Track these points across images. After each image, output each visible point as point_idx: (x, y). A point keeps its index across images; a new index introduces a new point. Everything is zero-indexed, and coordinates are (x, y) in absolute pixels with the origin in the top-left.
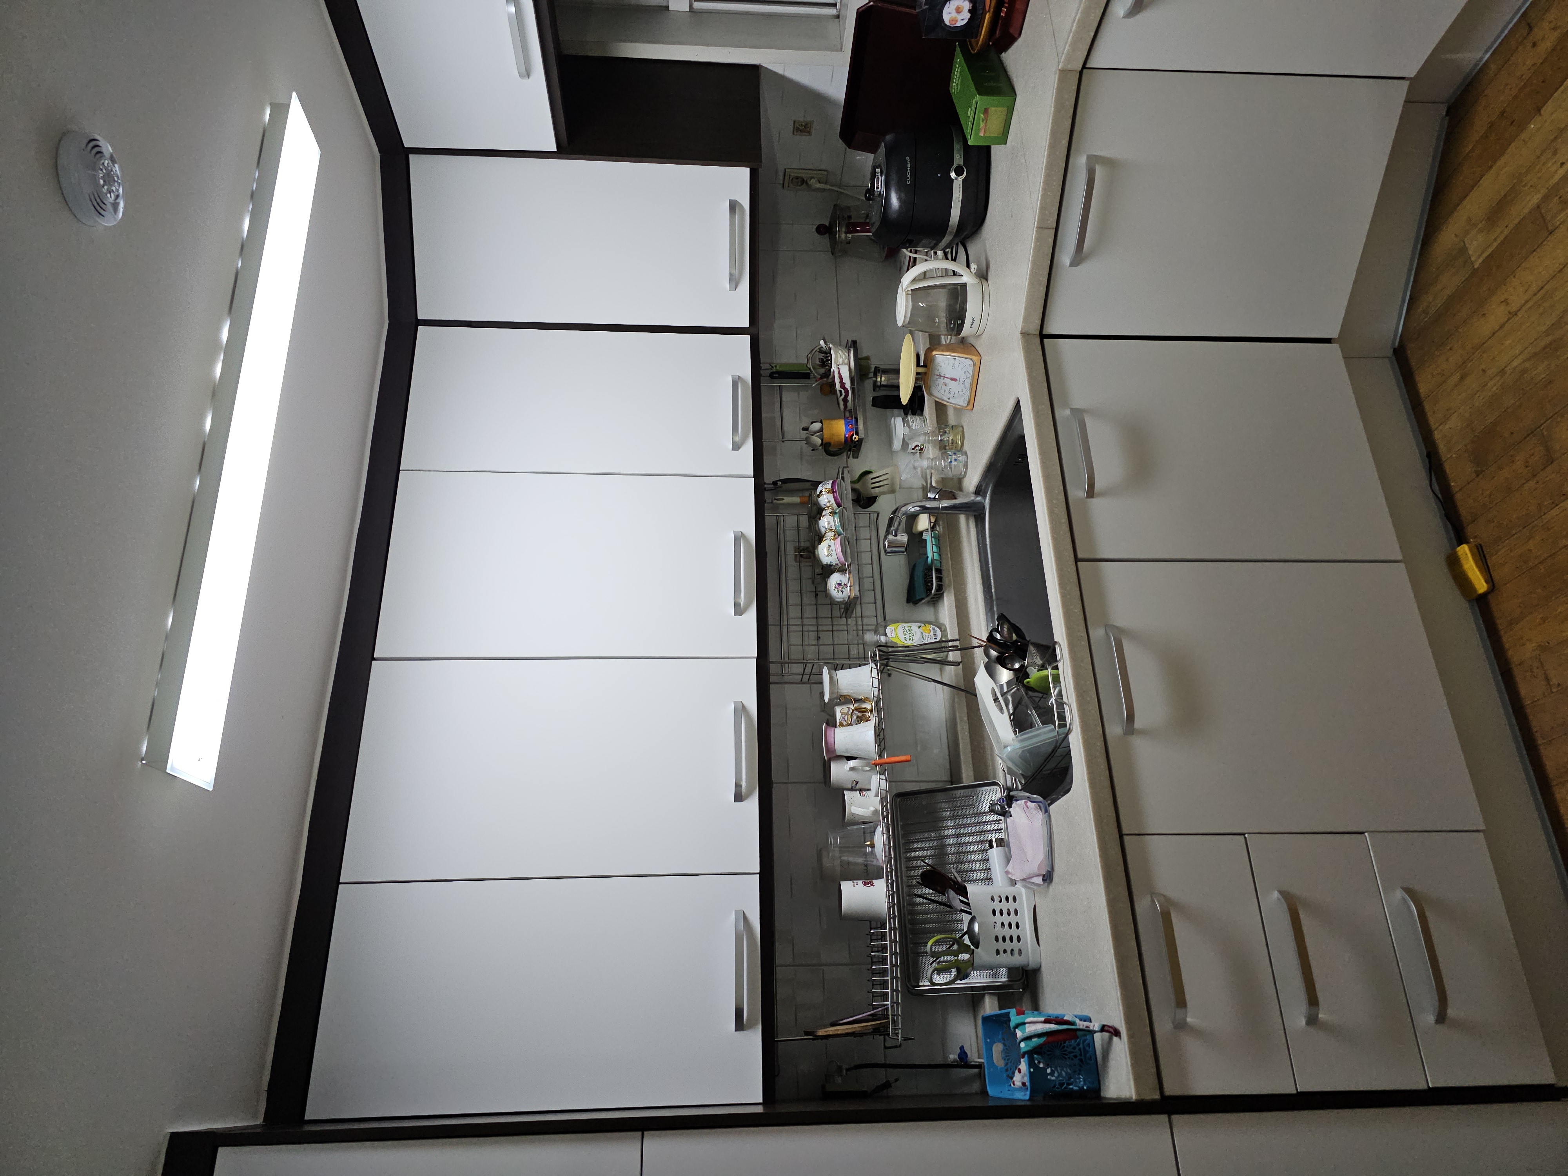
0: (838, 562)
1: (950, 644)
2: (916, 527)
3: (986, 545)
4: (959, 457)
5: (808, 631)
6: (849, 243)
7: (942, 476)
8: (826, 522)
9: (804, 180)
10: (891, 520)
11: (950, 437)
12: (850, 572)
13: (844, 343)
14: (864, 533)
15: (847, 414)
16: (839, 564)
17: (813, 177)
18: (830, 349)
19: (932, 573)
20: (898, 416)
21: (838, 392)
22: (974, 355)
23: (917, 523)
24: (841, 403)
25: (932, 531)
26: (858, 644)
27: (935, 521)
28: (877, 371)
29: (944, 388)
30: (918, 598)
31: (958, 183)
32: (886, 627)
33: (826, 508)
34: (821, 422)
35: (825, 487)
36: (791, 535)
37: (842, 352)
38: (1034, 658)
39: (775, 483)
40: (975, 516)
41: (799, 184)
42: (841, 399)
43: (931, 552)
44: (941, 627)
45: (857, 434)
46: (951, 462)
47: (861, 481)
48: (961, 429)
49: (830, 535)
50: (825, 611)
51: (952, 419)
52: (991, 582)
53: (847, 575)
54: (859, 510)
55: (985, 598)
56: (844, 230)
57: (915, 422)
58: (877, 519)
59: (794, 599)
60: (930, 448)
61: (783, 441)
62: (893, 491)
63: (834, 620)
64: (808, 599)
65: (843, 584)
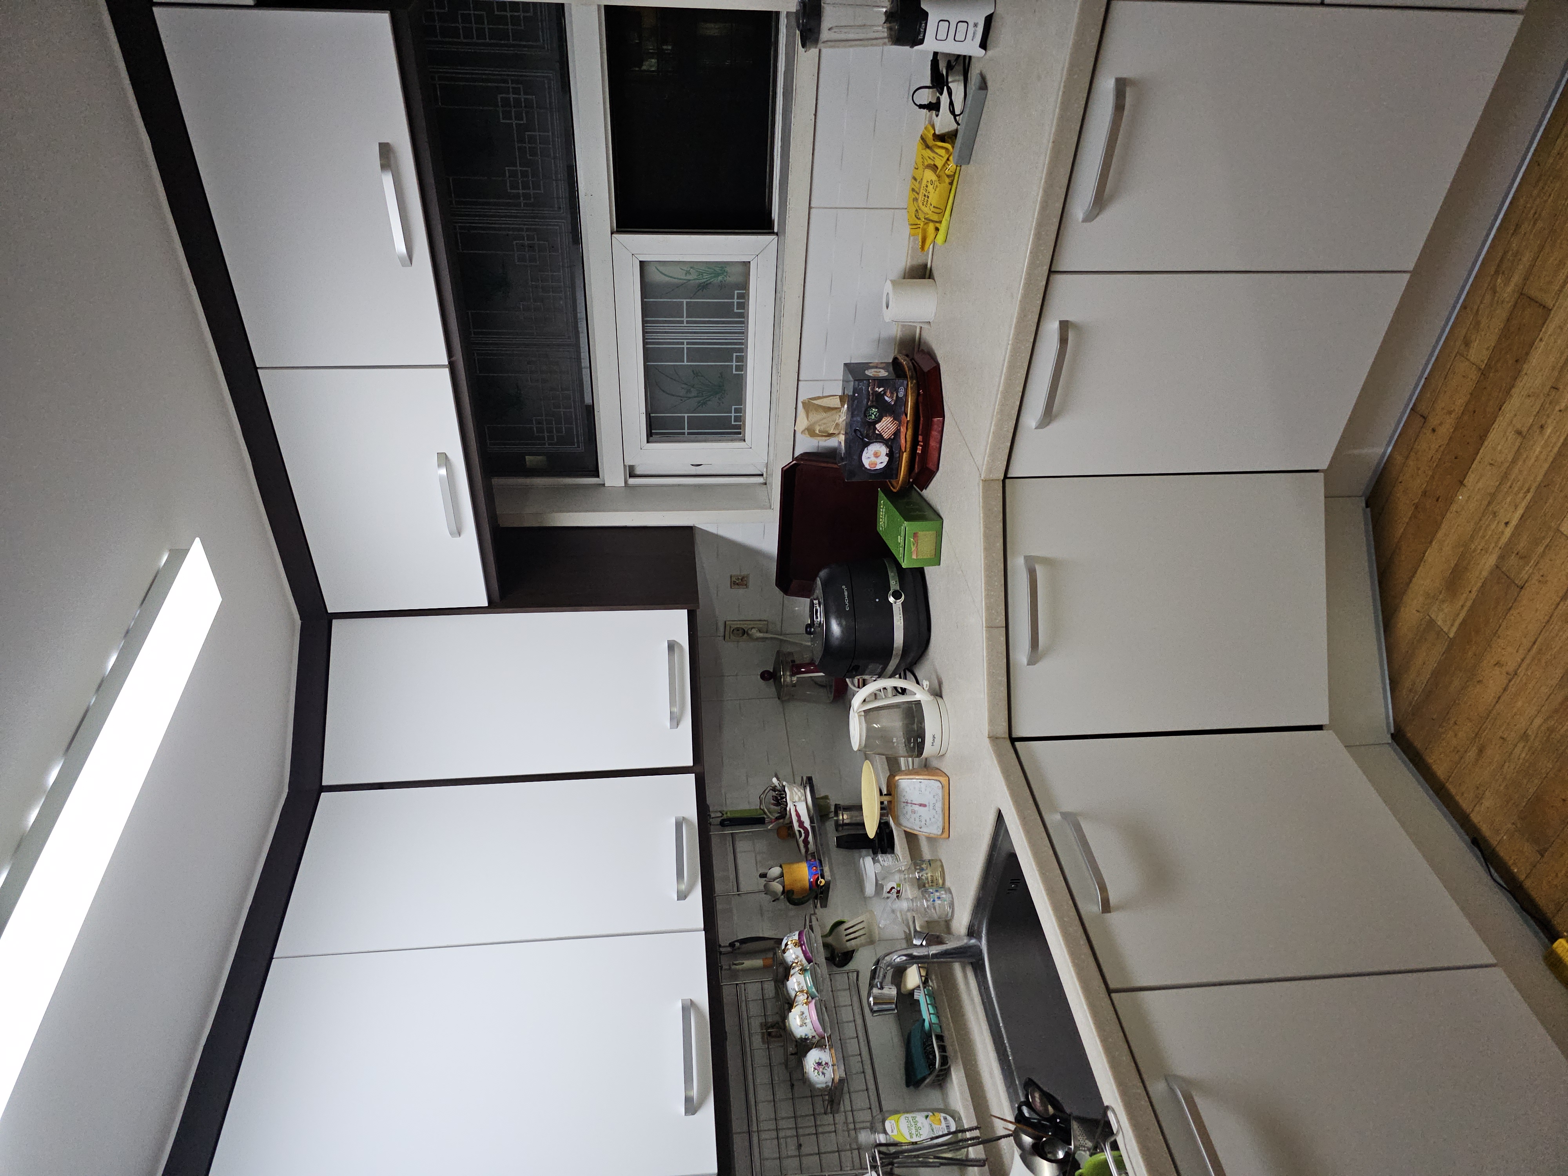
0: (814, 1034)
1: (968, 1135)
2: (905, 985)
3: (992, 998)
4: (943, 894)
5: (786, 1137)
6: (794, 686)
7: (926, 919)
8: (796, 983)
9: (744, 630)
10: (874, 973)
11: (928, 874)
12: (831, 1047)
13: (798, 780)
14: (844, 998)
15: (810, 858)
16: (817, 1037)
17: (754, 628)
18: (784, 787)
19: (932, 1042)
20: (867, 856)
21: (797, 833)
22: (941, 776)
23: (905, 978)
24: (802, 845)
25: (924, 988)
26: (851, 1150)
27: (927, 974)
28: (837, 807)
29: (914, 816)
30: (919, 1077)
31: (897, 606)
32: (883, 1122)
33: (794, 965)
34: (781, 866)
35: (790, 940)
36: (755, 1009)
37: (798, 789)
38: (1080, 1140)
39: (732, 945)
40: (972, 963)
41: (741, 635)
42: (801, 840)
43: (927, 1013)
44: (954, 1115)
45: (823, 877)
46: (934, 901)
47: (833, 933)
48: (939, 863)
49: (802, 998)
50: (805, 1108)
51: (926, 853)
52: (1006, 1047)
53: (827, 1050)
54: (835, 970)
55: (1003, 1069)
56: (788, 673)
57: (885, 860)
58: (857, 980)
59: (764, 1094)
60: (908, 889)
61: (739, 895)
62: (871, 942)
63: (818, 1118)
64: (782, 1092)
65: (824, 1063)
